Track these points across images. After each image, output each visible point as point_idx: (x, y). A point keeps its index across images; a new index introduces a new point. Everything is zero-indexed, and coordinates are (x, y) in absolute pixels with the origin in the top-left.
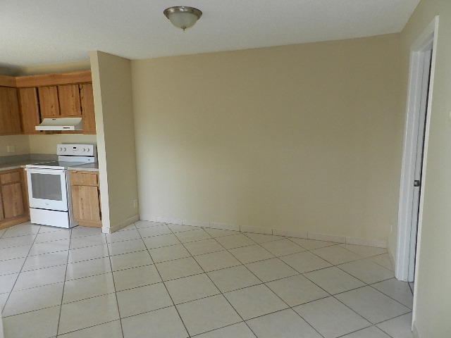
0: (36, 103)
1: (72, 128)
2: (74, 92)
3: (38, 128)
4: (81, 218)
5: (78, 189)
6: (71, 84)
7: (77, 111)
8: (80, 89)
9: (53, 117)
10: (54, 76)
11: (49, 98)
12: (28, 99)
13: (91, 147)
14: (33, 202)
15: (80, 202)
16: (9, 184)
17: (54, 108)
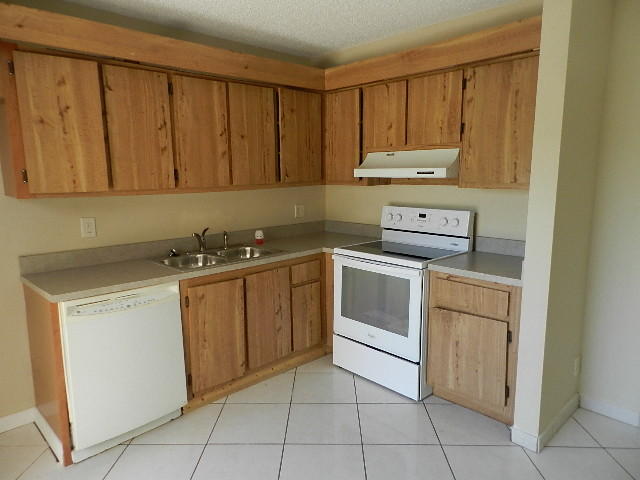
0: (358, 120)
1: (441, 173)
2: (450, 90)
3: (358, 173)
4: (451, 385)
5: (451, 319)
6: (444, 71)
7: (451, 133)
8: (465, 82)
9: (390, 148)
10: (408, 54)
11: (386, 107)
12: (340, 115)
13: (466, 217)
14: (341, 324)
15: (451, 350)
16: (303, 284)
17: (393, 130)
